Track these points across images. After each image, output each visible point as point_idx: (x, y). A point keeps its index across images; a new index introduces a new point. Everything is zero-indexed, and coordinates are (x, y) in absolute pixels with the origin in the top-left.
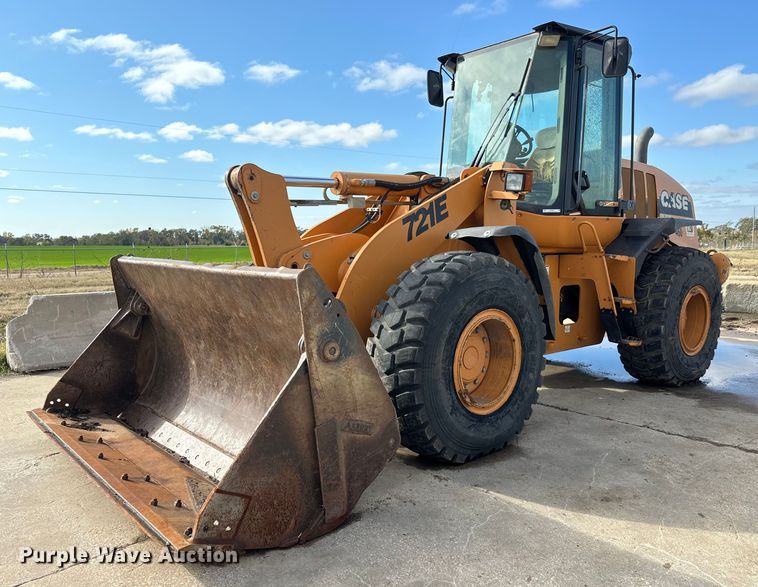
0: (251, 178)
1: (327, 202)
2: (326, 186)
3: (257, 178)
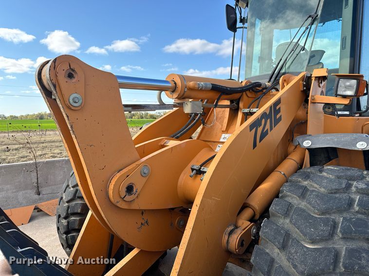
0: (70, 76)
1: (162, 106)
2: (161, 89)
3: (79, 75)
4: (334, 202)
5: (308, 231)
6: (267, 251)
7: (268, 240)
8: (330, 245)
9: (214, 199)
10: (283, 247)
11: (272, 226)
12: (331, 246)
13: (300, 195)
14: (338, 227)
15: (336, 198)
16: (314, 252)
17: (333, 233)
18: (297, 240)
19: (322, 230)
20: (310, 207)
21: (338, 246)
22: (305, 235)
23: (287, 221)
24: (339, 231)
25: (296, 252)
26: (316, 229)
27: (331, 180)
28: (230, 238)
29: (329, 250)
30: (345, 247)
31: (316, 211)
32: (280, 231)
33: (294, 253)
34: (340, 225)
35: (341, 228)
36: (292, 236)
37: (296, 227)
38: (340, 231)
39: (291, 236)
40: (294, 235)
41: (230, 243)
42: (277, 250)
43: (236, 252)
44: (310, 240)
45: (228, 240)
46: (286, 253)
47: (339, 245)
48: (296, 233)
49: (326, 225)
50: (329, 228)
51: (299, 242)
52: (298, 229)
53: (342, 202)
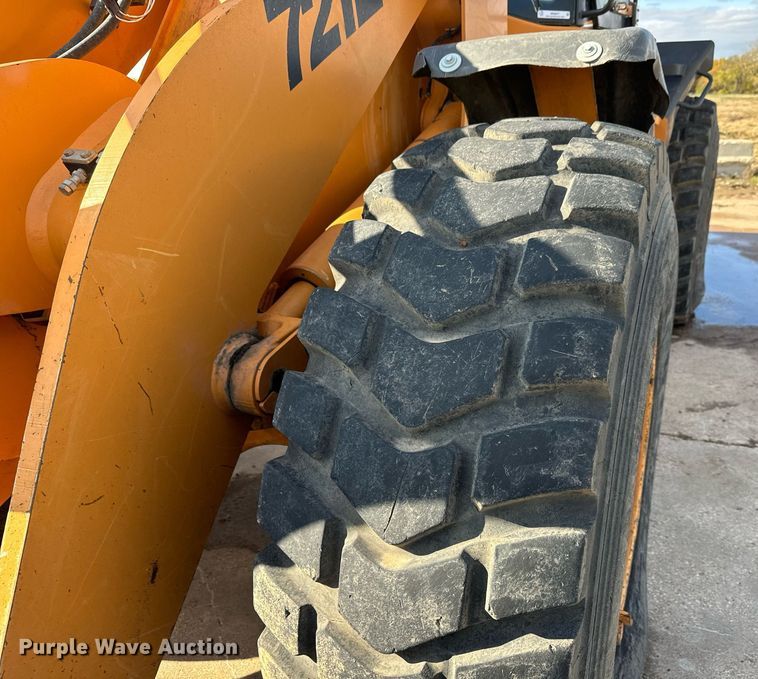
4: (508, 201)
5: (434, 297)
6: (321, 381)
7: (320, 348)
8: (493, 324)
9: (147, 255)
10: (365, 359)
11: (333, 303)
12: (497, 327)
13: (415, 197)
14: (516, 271)
15: (513, 189)
16: (448, 352)
17: (502, 290)
18: (401, 330)
19: (471, 287)
20: (441, 227)
21: (515, 324)
22: (423, 310)
23: (378, 281)
24: (516, 280)
25: (398, 365)
26: (454, 286)
27: (503, 145)
28: (235, 373)
29: (489, 340)
30: (531, 324)
31: (458, 235)
32: (354, 313)
33: (393, 369)
34: (521, 262)
35: (522, 272)
36: (390, 321)
37: (399, 291)
38: (521, 281)
39: (387, 323)
40: (397, 319)
41: (238, 387)
42: (348, 373)
43: (260, 409)
44: (438, 320)
45: (229, 381)
46: (373, 374)
47: (516, 320)
48: (400, 308)
49: (482, 268)
50: (491, 278)
51: (405, 333)
52: (405, 296)
53: (528, 198)
